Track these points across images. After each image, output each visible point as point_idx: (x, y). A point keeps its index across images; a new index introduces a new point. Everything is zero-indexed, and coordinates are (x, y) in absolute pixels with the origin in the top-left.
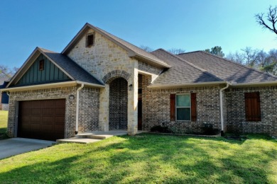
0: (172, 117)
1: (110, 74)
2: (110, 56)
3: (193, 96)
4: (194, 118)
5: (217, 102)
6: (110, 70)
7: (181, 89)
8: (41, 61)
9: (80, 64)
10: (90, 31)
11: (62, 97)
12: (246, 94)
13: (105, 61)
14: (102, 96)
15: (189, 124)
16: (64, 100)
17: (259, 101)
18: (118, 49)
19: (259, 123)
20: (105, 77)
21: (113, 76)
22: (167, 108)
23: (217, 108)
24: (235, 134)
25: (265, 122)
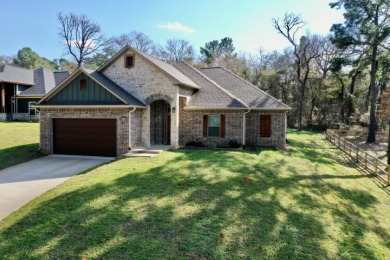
0: (205, 134)
1: (152, 96)
2: (153, 80)
3: (223, 118)
4: (223, 135)
5: (241, 123)
6: (152, 93)
7: (212, 111)
8: (81, 81)
9: (118, 84)
10: (129, 53)
11: (113, 117)
12: (262, 116)
13: (147, 84)
14: (144, 115)
15: (218, 140)
16: (115, 120)
17: (270, 122)
18: (160, 75)
19: (269, 139)
20: (147, 99)
21: (155, 98)
22: (200, 127)
23: (240, 127)
24: (252, 147)
25: (273, 138)
